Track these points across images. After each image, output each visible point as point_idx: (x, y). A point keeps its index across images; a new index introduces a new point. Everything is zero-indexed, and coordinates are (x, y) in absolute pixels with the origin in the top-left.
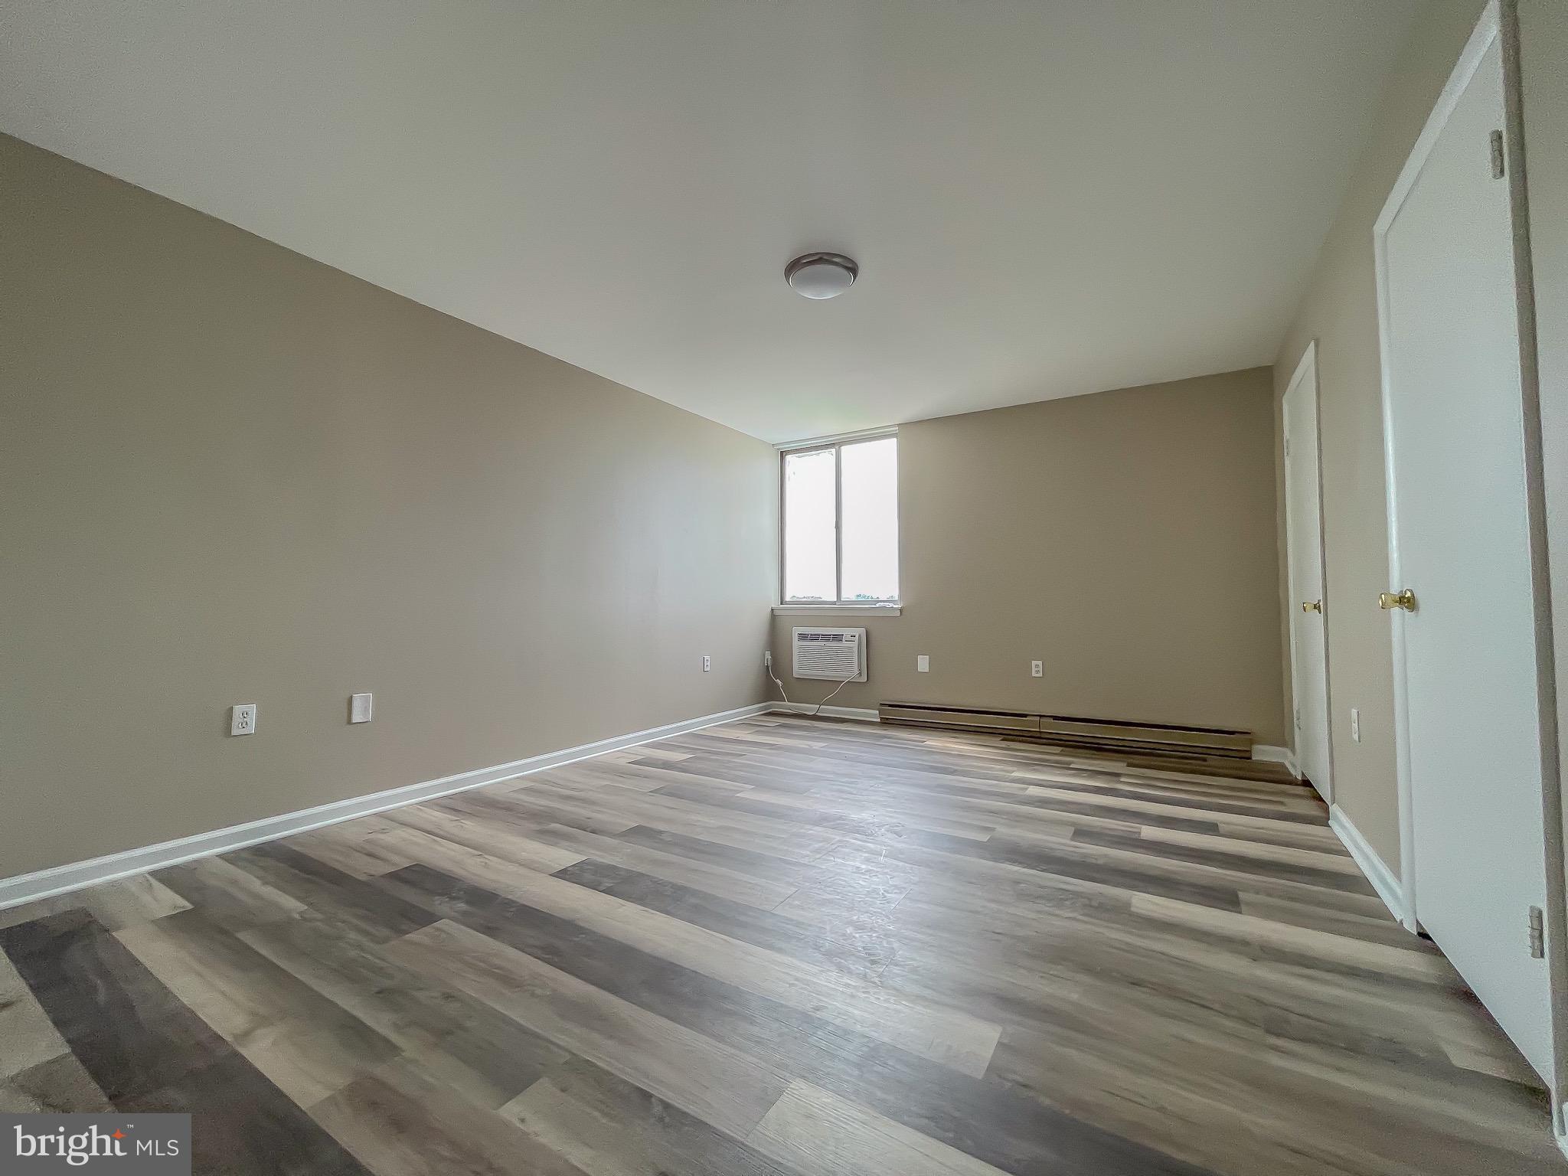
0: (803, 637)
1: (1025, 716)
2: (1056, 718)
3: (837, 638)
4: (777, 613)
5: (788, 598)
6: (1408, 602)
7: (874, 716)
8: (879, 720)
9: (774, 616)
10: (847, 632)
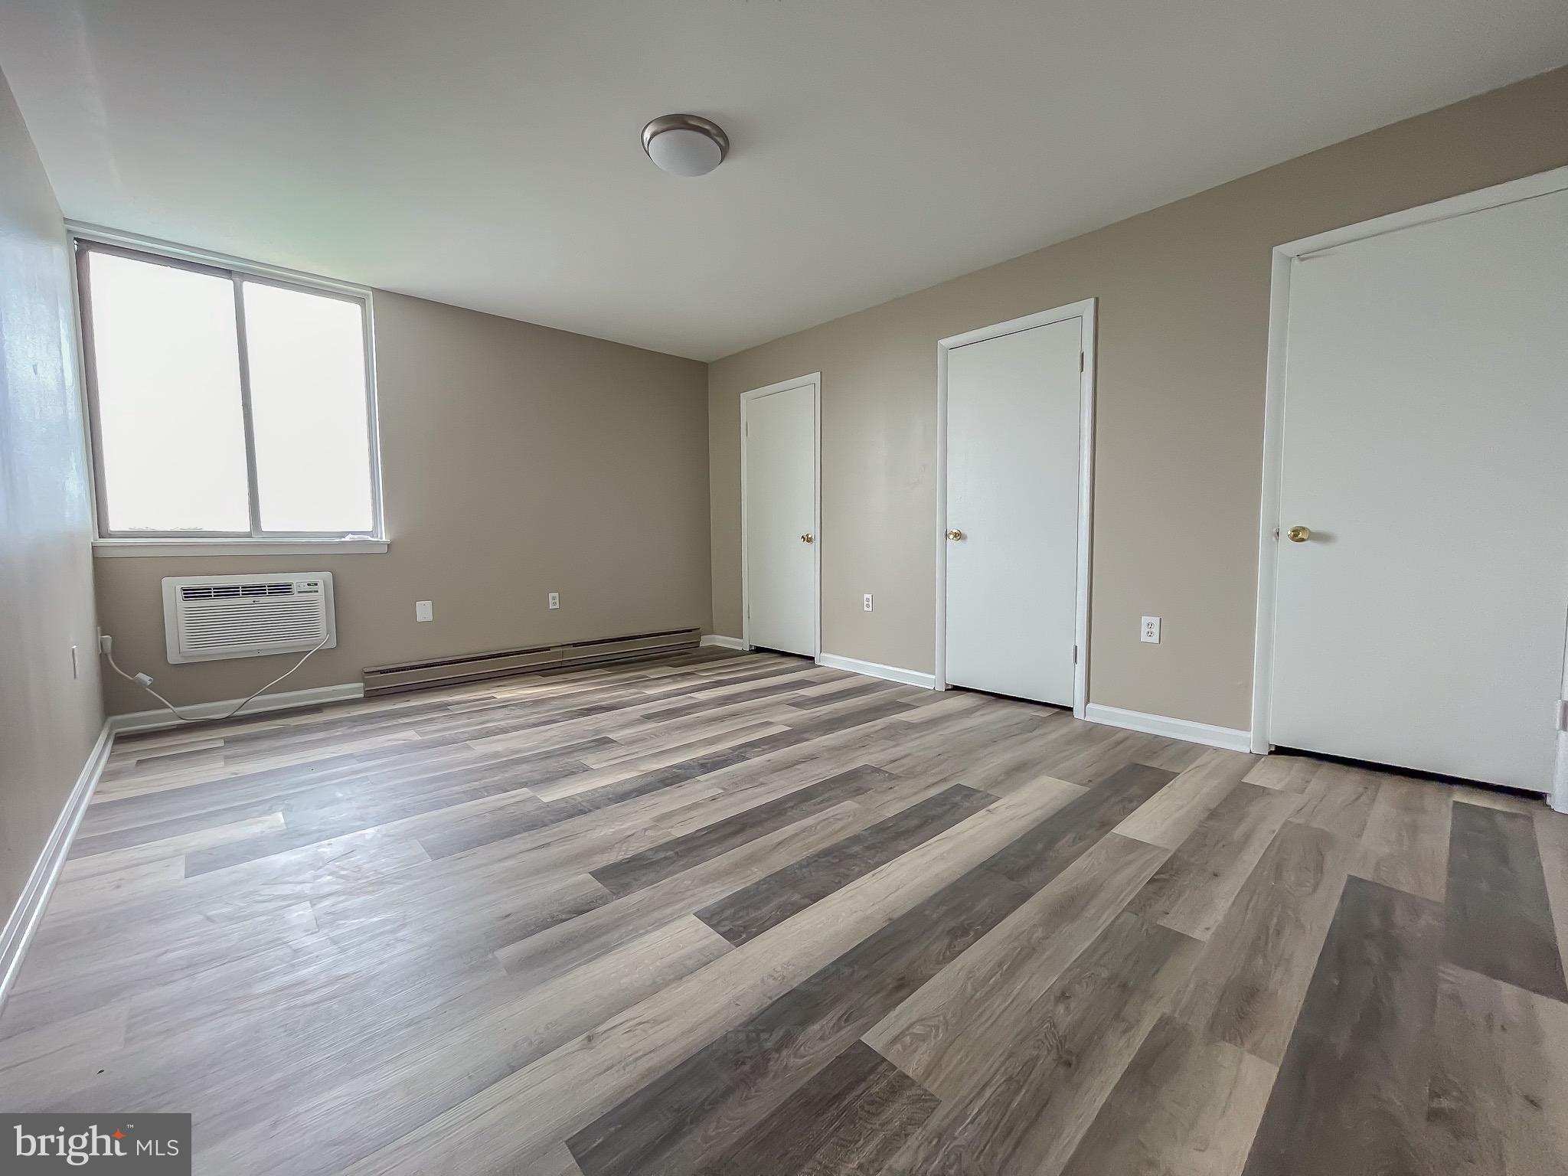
0: (190, 594)
1: (548, 649)
2: (575, 645)
3: (284, 589)
4: (102, 554)
5: (114, 525)
6: (959, 536)
7: (354, 691)
8: (362, 695)
9: (99, 562)
10: (298, 580)
